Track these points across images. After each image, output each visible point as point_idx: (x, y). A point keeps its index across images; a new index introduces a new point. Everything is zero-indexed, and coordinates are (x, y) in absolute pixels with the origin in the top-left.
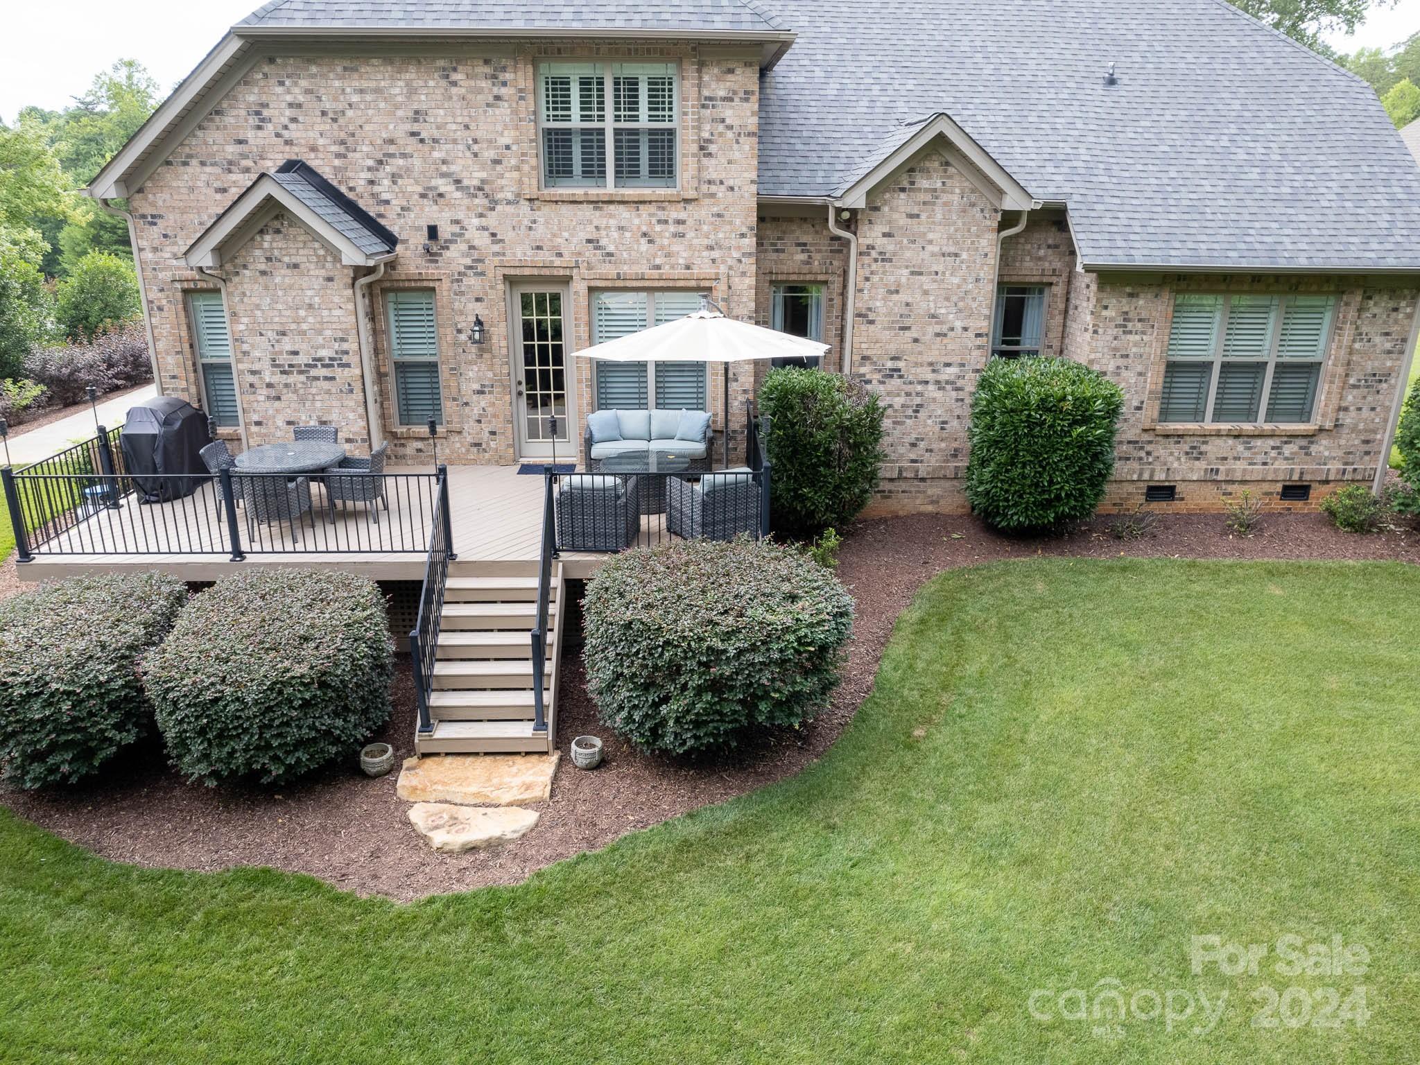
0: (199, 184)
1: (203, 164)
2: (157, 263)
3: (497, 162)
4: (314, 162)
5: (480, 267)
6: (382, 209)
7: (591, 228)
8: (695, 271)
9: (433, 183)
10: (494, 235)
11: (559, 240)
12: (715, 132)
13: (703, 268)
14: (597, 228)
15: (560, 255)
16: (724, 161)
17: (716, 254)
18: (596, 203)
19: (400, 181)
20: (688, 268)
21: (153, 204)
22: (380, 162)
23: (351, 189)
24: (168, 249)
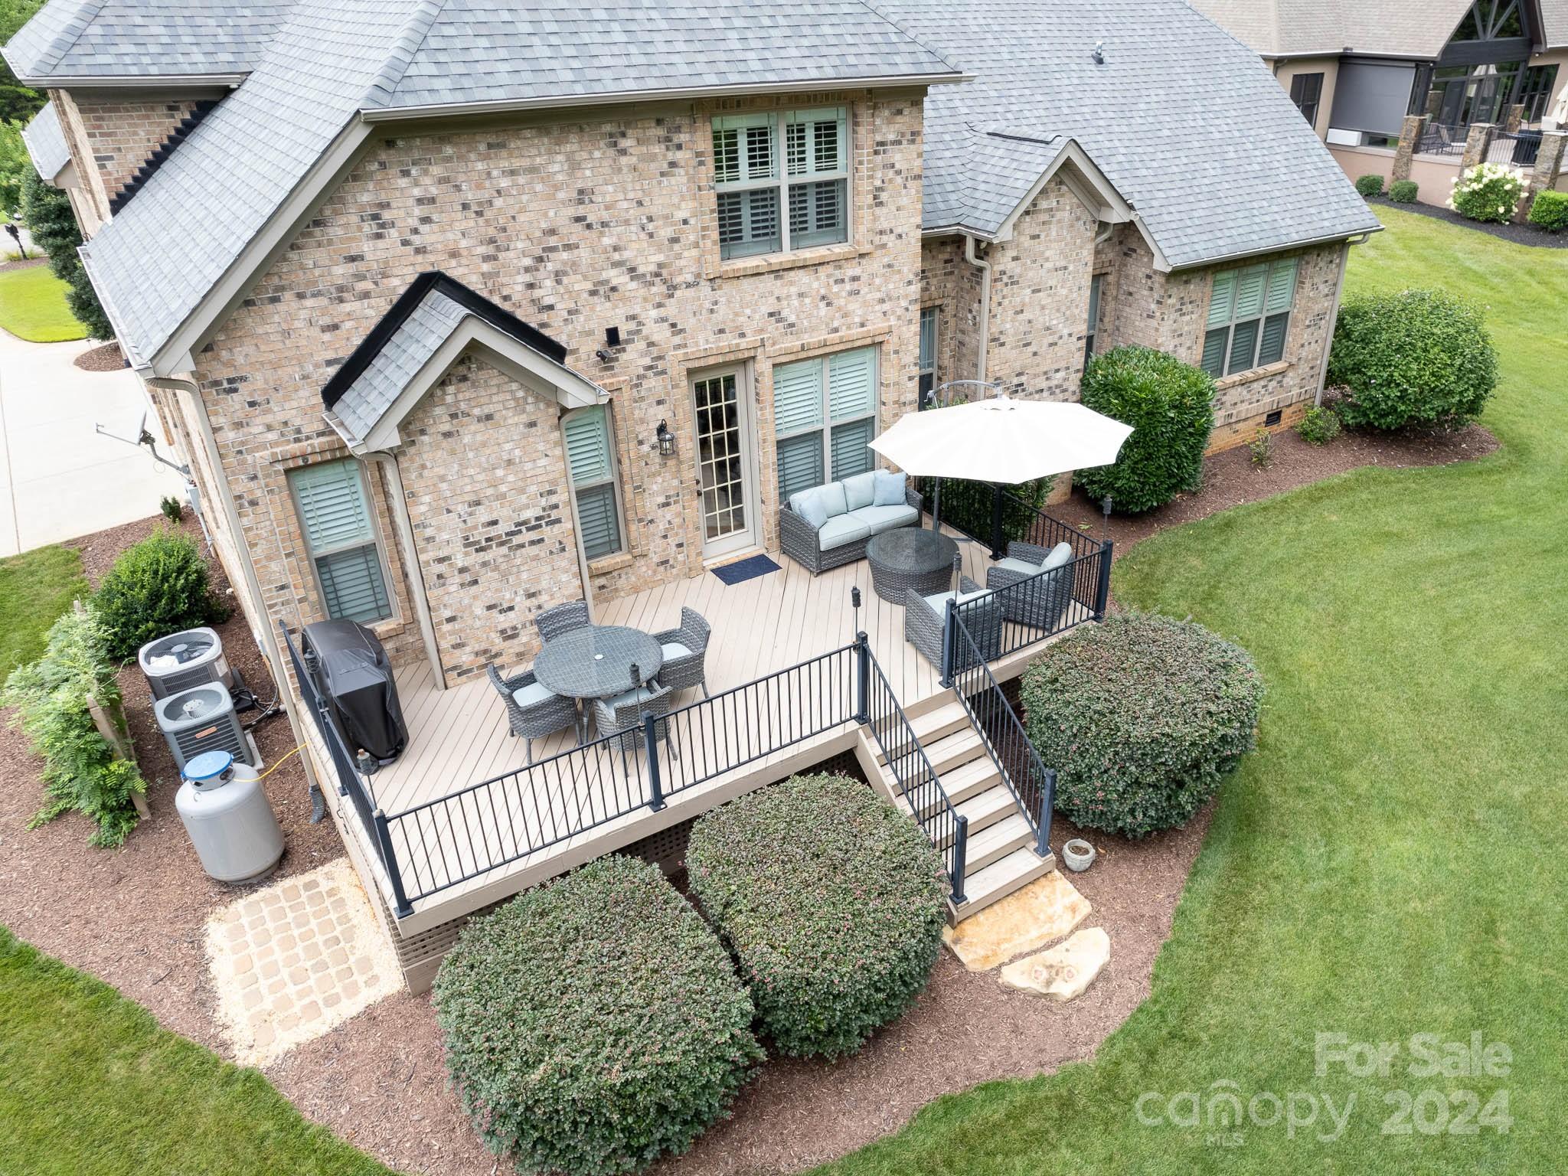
0: (297, 324)
1: (301, 296)
2: (243, 443)
3: (675, 240)
4: (455, 271)
5: (661, 365)
6: (544, 317)
7: (772, 300)
8: (869, 327)
9: (605, 275)
10: (673, 325)
11: (741, 319)
12: (886, 179)
13: (877, 324)
14: (778, 298)
15: (743, 335)
16: (894, 208)
17: (886, 307)
18: (777, 272)
19: (565, 280)
20: (862, 325)
21: (230, 364)
22: (540, 259)
23: (506, 298)
24: (258, 420)
